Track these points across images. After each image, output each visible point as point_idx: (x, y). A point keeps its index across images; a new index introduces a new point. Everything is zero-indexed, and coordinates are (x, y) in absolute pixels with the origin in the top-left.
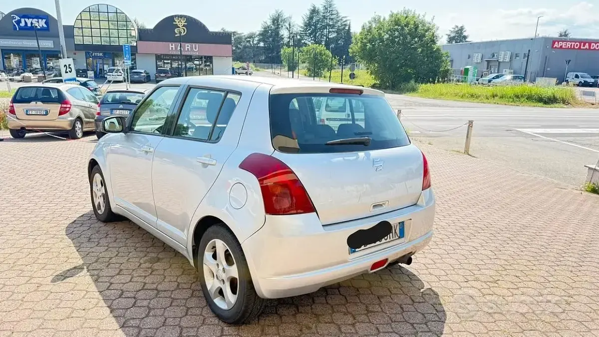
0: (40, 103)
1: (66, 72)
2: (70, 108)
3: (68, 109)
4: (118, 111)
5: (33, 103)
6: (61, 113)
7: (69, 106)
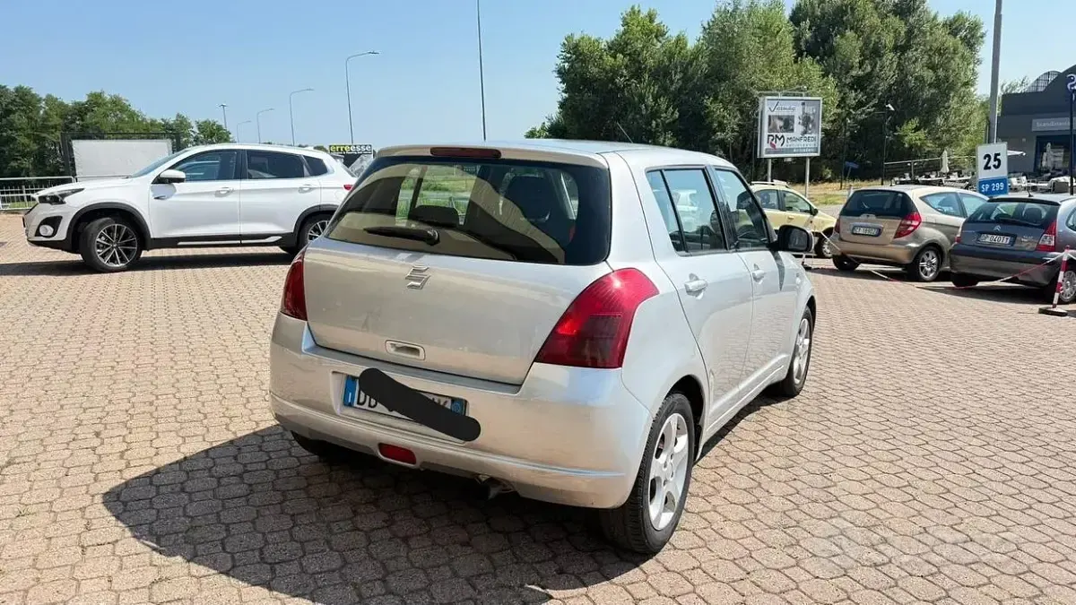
0: (873, 217)
1: (987, 167)
2: (916, 227)
3: (911, 228)
4: (990, 236)
5: (863, 217)
6: (899, 234)
7: (915, 223)
